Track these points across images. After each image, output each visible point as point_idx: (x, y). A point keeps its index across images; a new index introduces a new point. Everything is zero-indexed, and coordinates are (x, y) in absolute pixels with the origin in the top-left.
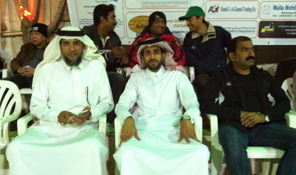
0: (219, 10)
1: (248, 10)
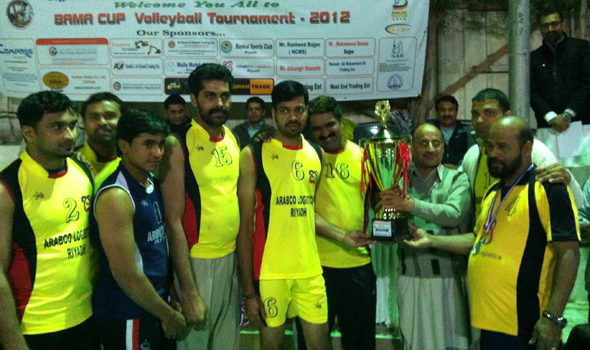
1: (152, 67)
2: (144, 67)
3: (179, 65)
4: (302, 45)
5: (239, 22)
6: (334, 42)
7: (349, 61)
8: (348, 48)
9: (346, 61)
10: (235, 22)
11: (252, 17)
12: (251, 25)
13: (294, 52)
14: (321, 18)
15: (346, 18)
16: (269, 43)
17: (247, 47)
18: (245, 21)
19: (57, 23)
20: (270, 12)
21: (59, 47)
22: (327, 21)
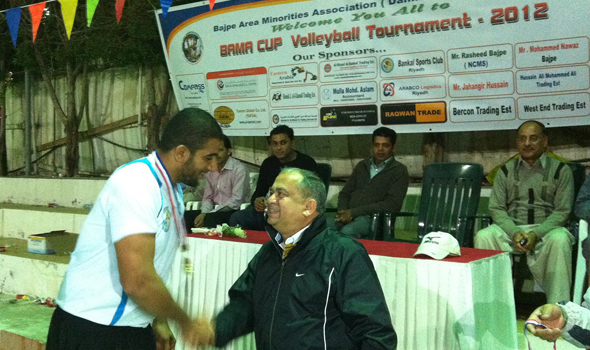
0: (282, 97)
1: (308, 96)
2: (300, 96)
3: (335, 91)
4: (481, 55)
5: (401, 33)
6: (527, 47)
7: (550, 71)
8: (547, 54)
9: (544, 72)
10: (397, 33)
11: (417, 25)
12: (416, 35)
13: (470, 65)
14: (507, 16)
15: (541, 13)
16: (438, 55)
17: (412, 63)
18: (409, 30)
19: (222, 55)
20: (439, 16)
21: (225, 81)
22: (515, 19)
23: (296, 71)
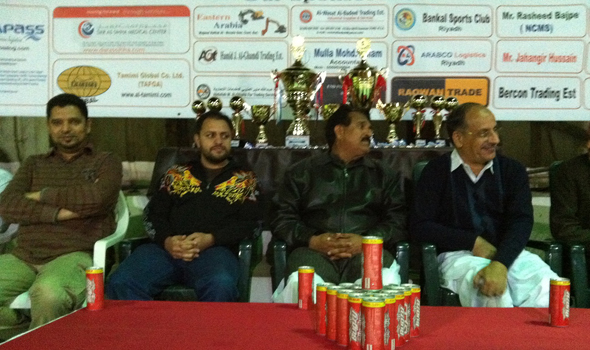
0: (218, 57)
1: (269, 57)
3: (317, 53)
13: (529, 28)
17: (444, 19)
21: (96, 22)
23: (246, 17)
